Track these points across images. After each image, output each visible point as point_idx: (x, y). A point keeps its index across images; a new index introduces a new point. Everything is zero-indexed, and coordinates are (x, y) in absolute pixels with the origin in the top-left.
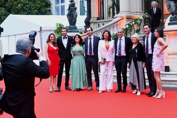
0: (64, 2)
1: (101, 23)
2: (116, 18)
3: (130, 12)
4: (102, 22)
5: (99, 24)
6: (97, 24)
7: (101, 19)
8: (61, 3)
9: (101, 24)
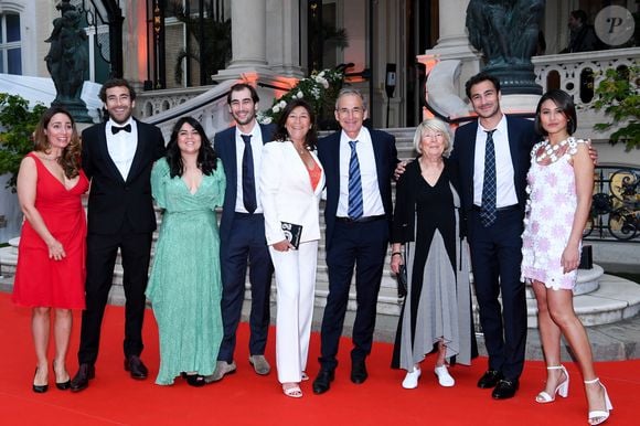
0: (19, 39)
1: (158, 102)
2: (222, 81)
3: (267, 63)
4: (162, 96)
5: (150, 104)
6: (145, 104)
7: (155, 89)
8: (8, 41)
9: (158, 105)
